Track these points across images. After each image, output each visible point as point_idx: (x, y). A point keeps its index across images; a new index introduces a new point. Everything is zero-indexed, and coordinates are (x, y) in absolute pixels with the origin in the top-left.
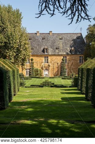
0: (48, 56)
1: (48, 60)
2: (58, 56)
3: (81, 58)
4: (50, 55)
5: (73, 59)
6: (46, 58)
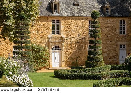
2: (79, 20)
3: (122, 24)
4: (64, 18)
5: (108, 25)
6: (55, 23)
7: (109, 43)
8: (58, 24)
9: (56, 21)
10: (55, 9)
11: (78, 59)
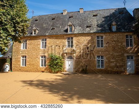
0: (73, 36)
1: (72, 42)
3: (129, 38)
4: (76, 35)
5: (115, 39)
6: (69, 39)
7: (116, 54)
8: (72, 40)
9: (70, 38)
10: (70, 30)
11: (87, 67)
